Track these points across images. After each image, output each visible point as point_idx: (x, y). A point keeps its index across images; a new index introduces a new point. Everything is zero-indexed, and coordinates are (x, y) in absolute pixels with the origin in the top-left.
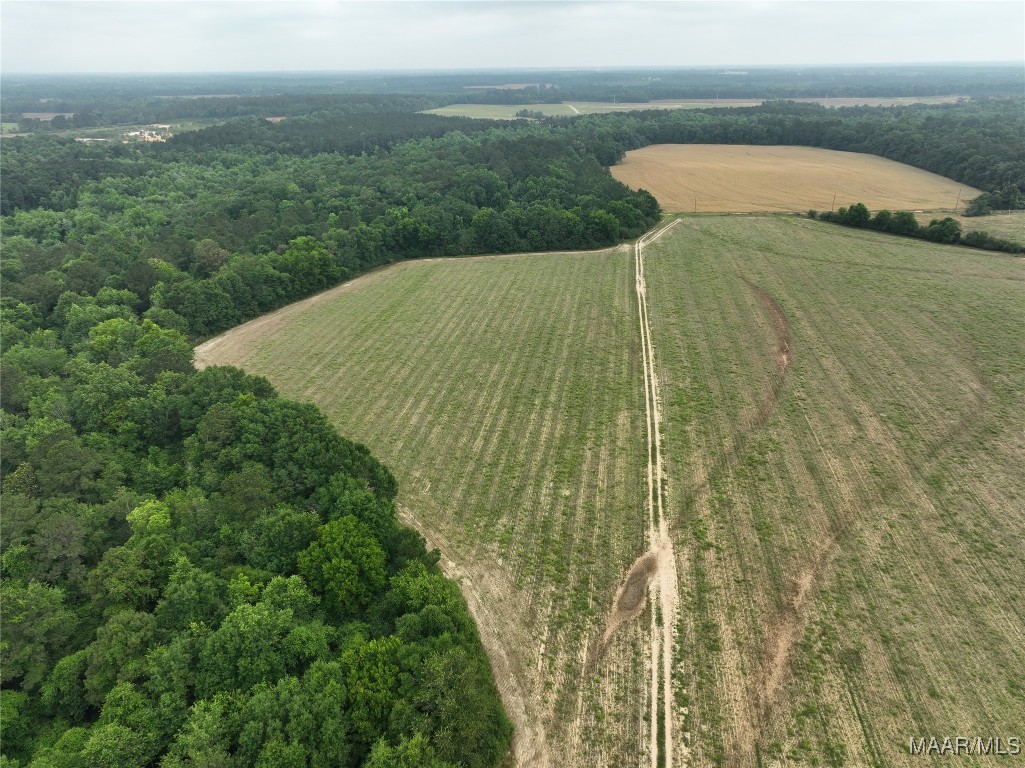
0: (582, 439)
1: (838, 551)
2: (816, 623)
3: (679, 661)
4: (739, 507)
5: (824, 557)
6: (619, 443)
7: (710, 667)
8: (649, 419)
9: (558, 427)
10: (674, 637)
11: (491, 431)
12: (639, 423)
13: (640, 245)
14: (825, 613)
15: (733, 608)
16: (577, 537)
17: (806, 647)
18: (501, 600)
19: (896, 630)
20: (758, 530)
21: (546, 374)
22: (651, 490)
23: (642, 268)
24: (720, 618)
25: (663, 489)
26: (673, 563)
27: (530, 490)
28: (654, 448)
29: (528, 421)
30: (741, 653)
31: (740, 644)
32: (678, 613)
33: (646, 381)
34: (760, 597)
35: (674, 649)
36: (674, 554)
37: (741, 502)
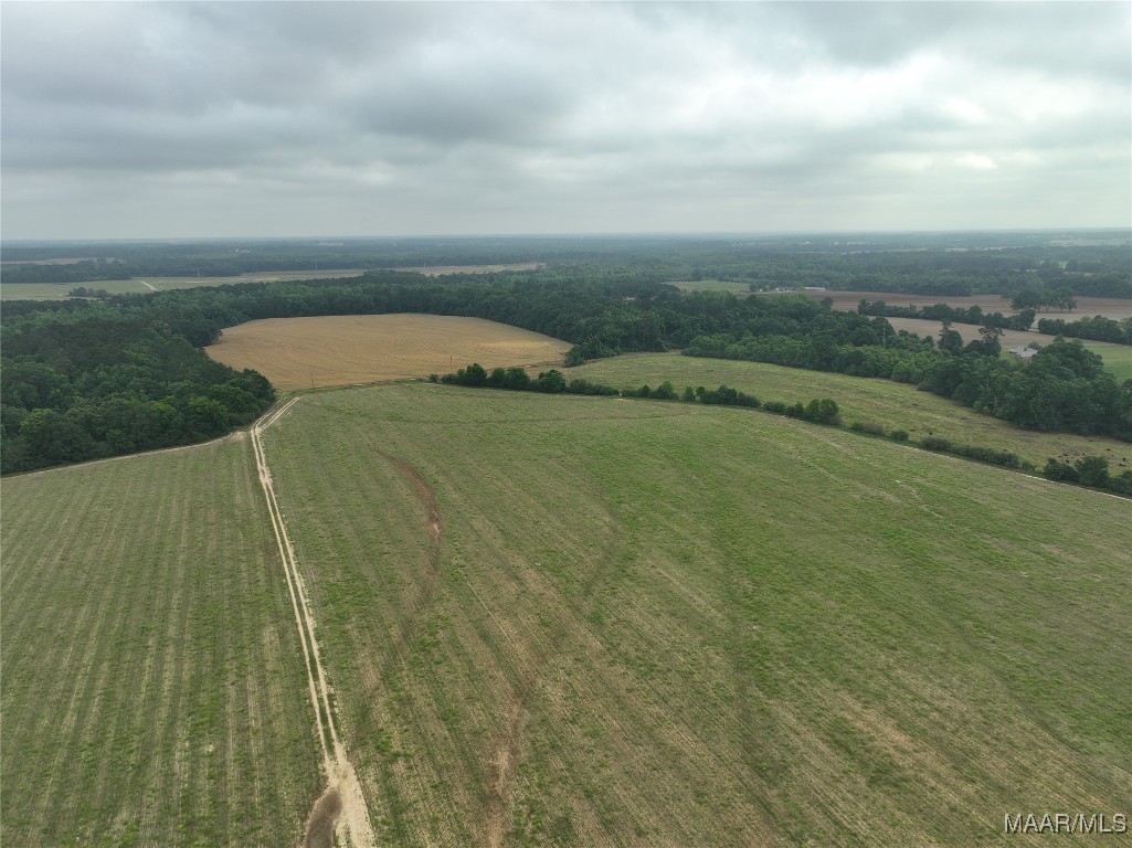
0: (220, 674)
1: (527, 715)
2: (522, 802)
4: (421, 701)
5: (515, 727)
6: (269, 667)
8: (301, 628)
9: (186, 666)
11: (87, 698)
12: (291, 636)
13: (256, 431)
14: (528, 788)
15: (435, 820)
16: (233, 802)
17: (518, 834)
19: (595, 780)
20: (444, 720)
21: (159, 603)
22: (317, 711)
23: (263, 455)
24: (424, 837)
25: (332, 706)
26: (359, 792)
27: (157, 762)
28: (313, 661)
29: (142, 670)
33: (290, 584)
34: (461, 796)
36: (358, 779)
37: (421, 695)
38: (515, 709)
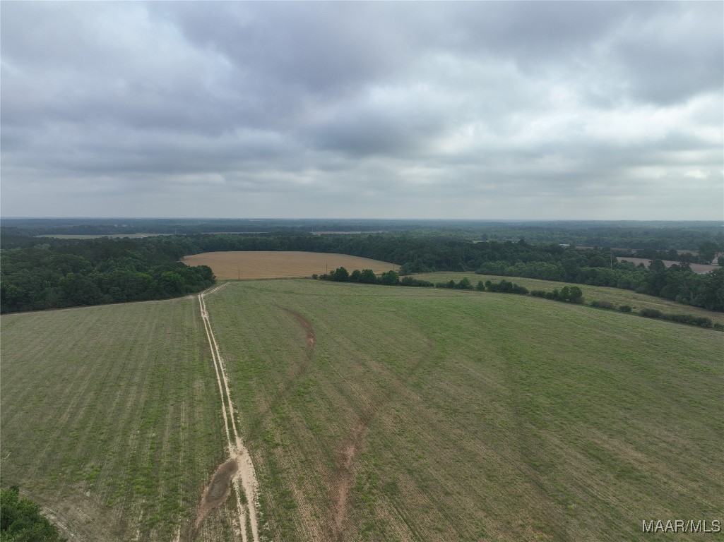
0: (164, 400)
1: (368, 430)
2: (362, 473)
3: (264, 522)
4: (296, 420)
5: (359, 436)
6: (197, 398)
7: (290, 520)
8: (219, 382)
9: (143, 396)
10: (257, 508)
11: (78, 407)
12: (212, 385)
13: (202, 295)
14: (367, 466)
15: (301, 479)
17: (359, 489)
19: (415, 464)
20: (311, 429)
21: (130, 367)
22: (226, 421)
23: (205, 306)
24: (293, 487)
25: (235, 419)
26: (250, 461)
28: (225, 397)
29: (114, 396)
30: (312, 505)
31: (311, 499)
32: (258, 492)
33: (215, 360)
34: (320, 467)
35: (258, 516)
36: (250, 455)
37: (296, 416)
38: (360, 427)
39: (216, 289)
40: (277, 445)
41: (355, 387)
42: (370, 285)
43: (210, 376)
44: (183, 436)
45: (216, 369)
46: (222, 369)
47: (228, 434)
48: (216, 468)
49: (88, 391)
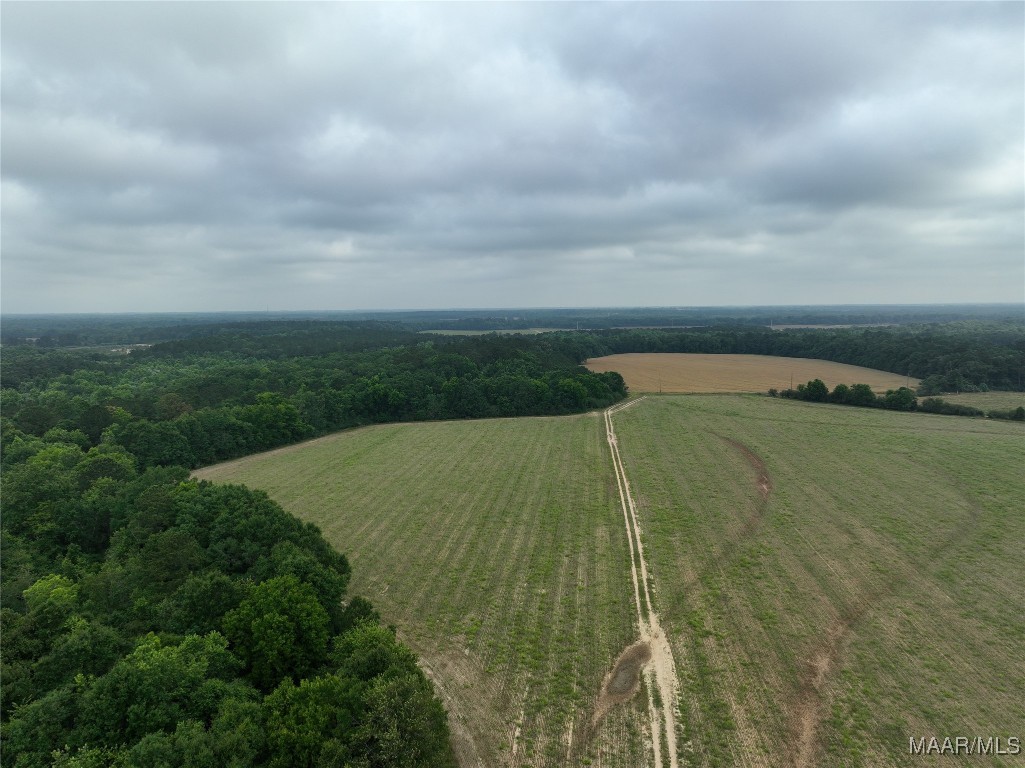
0: (557, 548)
1: (853, 636)
3: (686, 740)
4: (737, 601)
5: (839, 641)
6: (599, 551)
7: (724, 746)
8: (629, 533)
9: (532, 539)
10: (677, 717)
11: (458, 543)
12: (620, 536)
13: (609, 412)
14: (851, 691)
15: (743, 689)
16: (556, 628)
17: (837, 724)
18: (467, 687)
19: (938, 706)
20: (760, 619)
21: (518, 499)
22: (637, 587)
23: (612, 427)
24: (731, 699)
25: (649, 586)
26: (668, 650)
27: (501, 590)
28: (637, 555)
29: (499, 535)
30: (759, 731)
31: (756, 723)
32: (679, 695)
33: (624, 504)
34: (773, 678)
35: (678, 728)
36: (668, 641)
37: (738, 598)
38: (841, 628)
39: (629, 404)
40: (708, 633)
41: (834, 566)
42: (865, 409)
43: (617, 524)
44: (580, 599)
45: (626, 515)
46: (633, 516)
47: (638, 605)
48: (621, 650)
49: (469, 524)
